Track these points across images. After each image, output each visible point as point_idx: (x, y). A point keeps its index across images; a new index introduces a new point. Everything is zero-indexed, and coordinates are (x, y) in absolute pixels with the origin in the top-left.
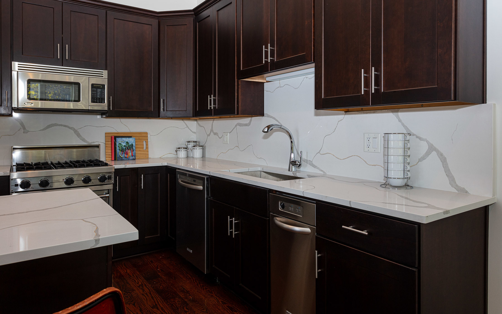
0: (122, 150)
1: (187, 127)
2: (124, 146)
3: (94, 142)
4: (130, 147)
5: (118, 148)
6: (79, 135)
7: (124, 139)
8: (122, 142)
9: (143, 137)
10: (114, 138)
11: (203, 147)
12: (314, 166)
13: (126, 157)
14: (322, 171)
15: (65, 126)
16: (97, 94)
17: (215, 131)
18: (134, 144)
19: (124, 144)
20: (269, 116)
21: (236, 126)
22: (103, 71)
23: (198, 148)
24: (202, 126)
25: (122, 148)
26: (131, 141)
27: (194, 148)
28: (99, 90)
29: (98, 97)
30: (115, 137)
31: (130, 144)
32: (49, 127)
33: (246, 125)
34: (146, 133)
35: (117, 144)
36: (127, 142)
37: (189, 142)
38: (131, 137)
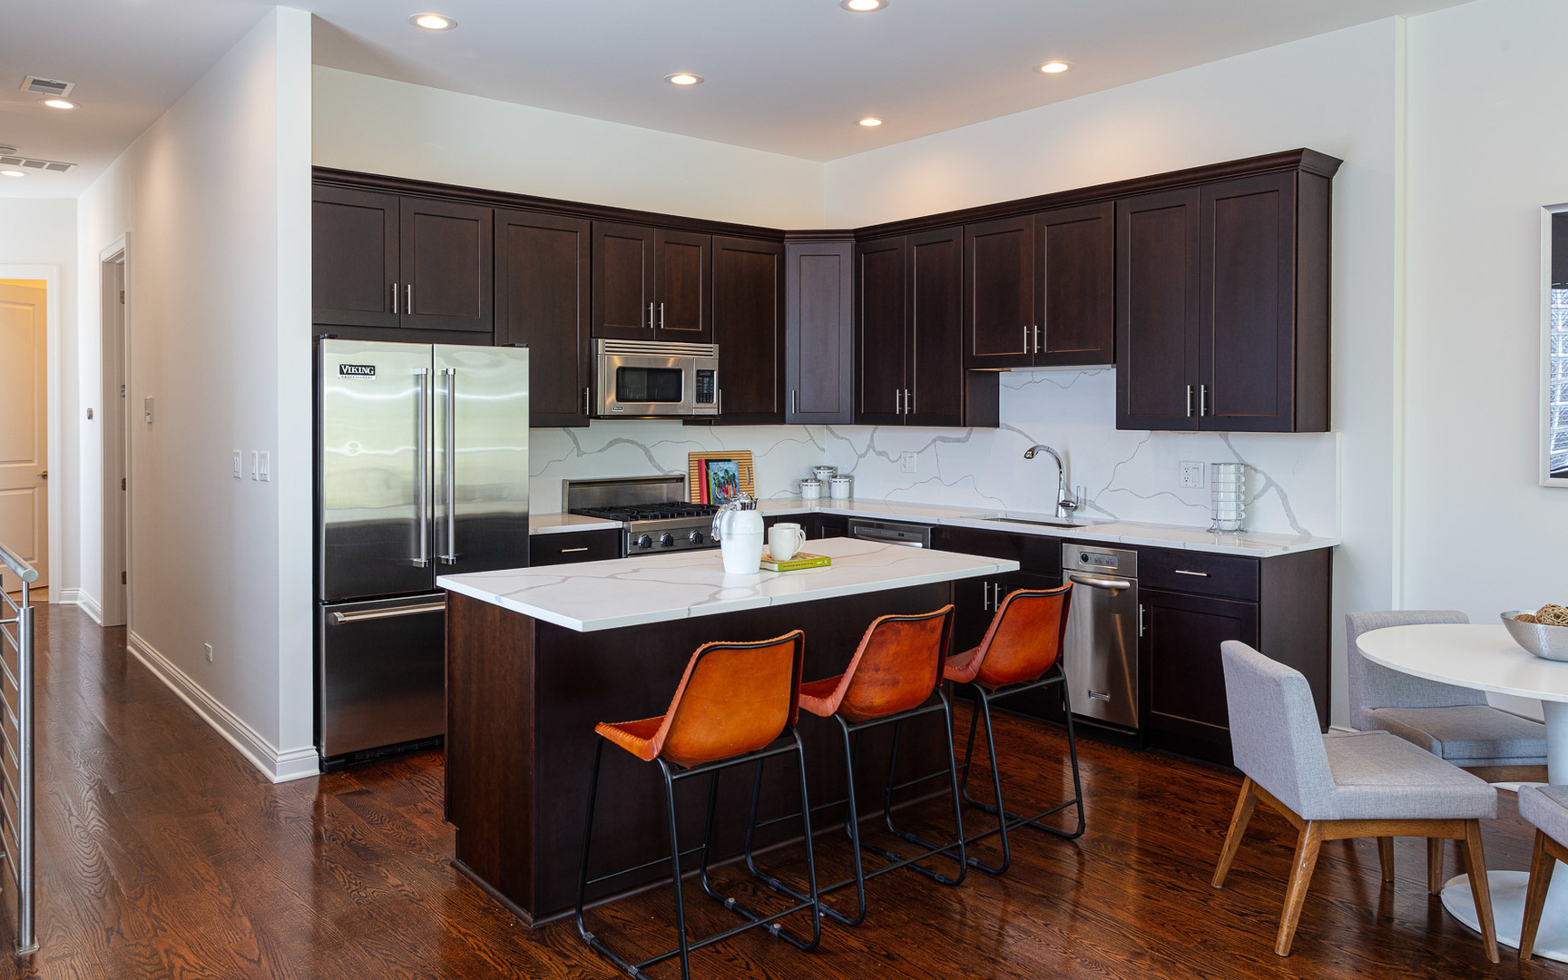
0: (719, 485)
1: (812, 439)
2: (723, 478)
3: (672, 471)
4: (731, 479)
5: (712, 482)
6: (651, 459)
7: (721, 464)
8: (717, 470)
9: (745, 459)
10: (704, 463)
11: (849, 478)
12: (1098, 509)
13: (725, 498)
14: (1112, 515)
15: (632, 442)
16: (703, 387)
17: (878, 449)
18: (736, 474)
19: (721, 474)
20: (1009, 428)
21: (934, 441)
22: (712, 346)
23: (842, 480)
24: (843, 438)
25: (719, 481)
26: (731, 467)
27: (834, 480)
28: (706, 380)
29: (705, 392)
30: (707, 462)
31: (731, 473)
32: (611, 444)
33: (959, 440)
34: (749, 453)
35: (711, 473)
36: (726, 470)
37: (819, 468)
38: (730, 460)
